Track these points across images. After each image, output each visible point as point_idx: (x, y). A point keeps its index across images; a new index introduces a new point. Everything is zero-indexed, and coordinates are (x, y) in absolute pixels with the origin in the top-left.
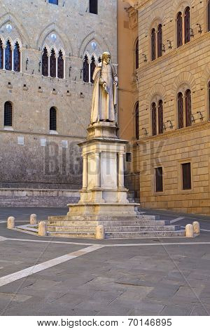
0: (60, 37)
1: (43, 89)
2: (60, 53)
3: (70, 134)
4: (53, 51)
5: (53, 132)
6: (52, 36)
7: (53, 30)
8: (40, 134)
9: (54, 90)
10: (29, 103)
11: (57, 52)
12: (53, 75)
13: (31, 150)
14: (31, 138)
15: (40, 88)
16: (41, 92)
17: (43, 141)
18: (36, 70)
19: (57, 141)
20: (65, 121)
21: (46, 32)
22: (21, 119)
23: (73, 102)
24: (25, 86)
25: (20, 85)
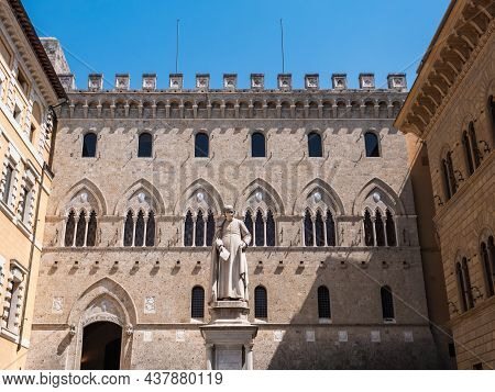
1: (307, 264)
2: (329, 214)
3: (350, 321)
4: (318, 213)
5: (324, 321)
6: (316, 195)
7: (317, 188)
8: (304, 325)
9: (323, 263)
10: (288, 285)
11: (323, 213)
12: (320, 243)
13: (292, 348)
14: (292, 332)
15: (302, 263)
16: (304, 268)
17: (310, 335)
19: (330, 332)
20: (341, 303)
22: (277, 307)
23: (352, 276)
24: (281, 262)
25: (275, 262)
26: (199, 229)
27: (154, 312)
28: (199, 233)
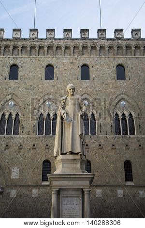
0: (129, 102)
1: (117, 146)
2: (130, 115)
4: (124, 115)
5: (129, 183)
6: (122, 103)
7: (122, 99)
8: (116, 186)
9: (127, 145)
11: (127, 114)
12: (125, 133)
13: (108, 201)
14: (108, 191)
15: (113, 145)
16: (115, 149)
17: (120, 192)
18: (109, 131)
21: (116, 101)
22: (98, 174)
24: (100, 145)
25: (96, 145)
26: (48, 124)
27: (17, 177)
28: (48, 127)
